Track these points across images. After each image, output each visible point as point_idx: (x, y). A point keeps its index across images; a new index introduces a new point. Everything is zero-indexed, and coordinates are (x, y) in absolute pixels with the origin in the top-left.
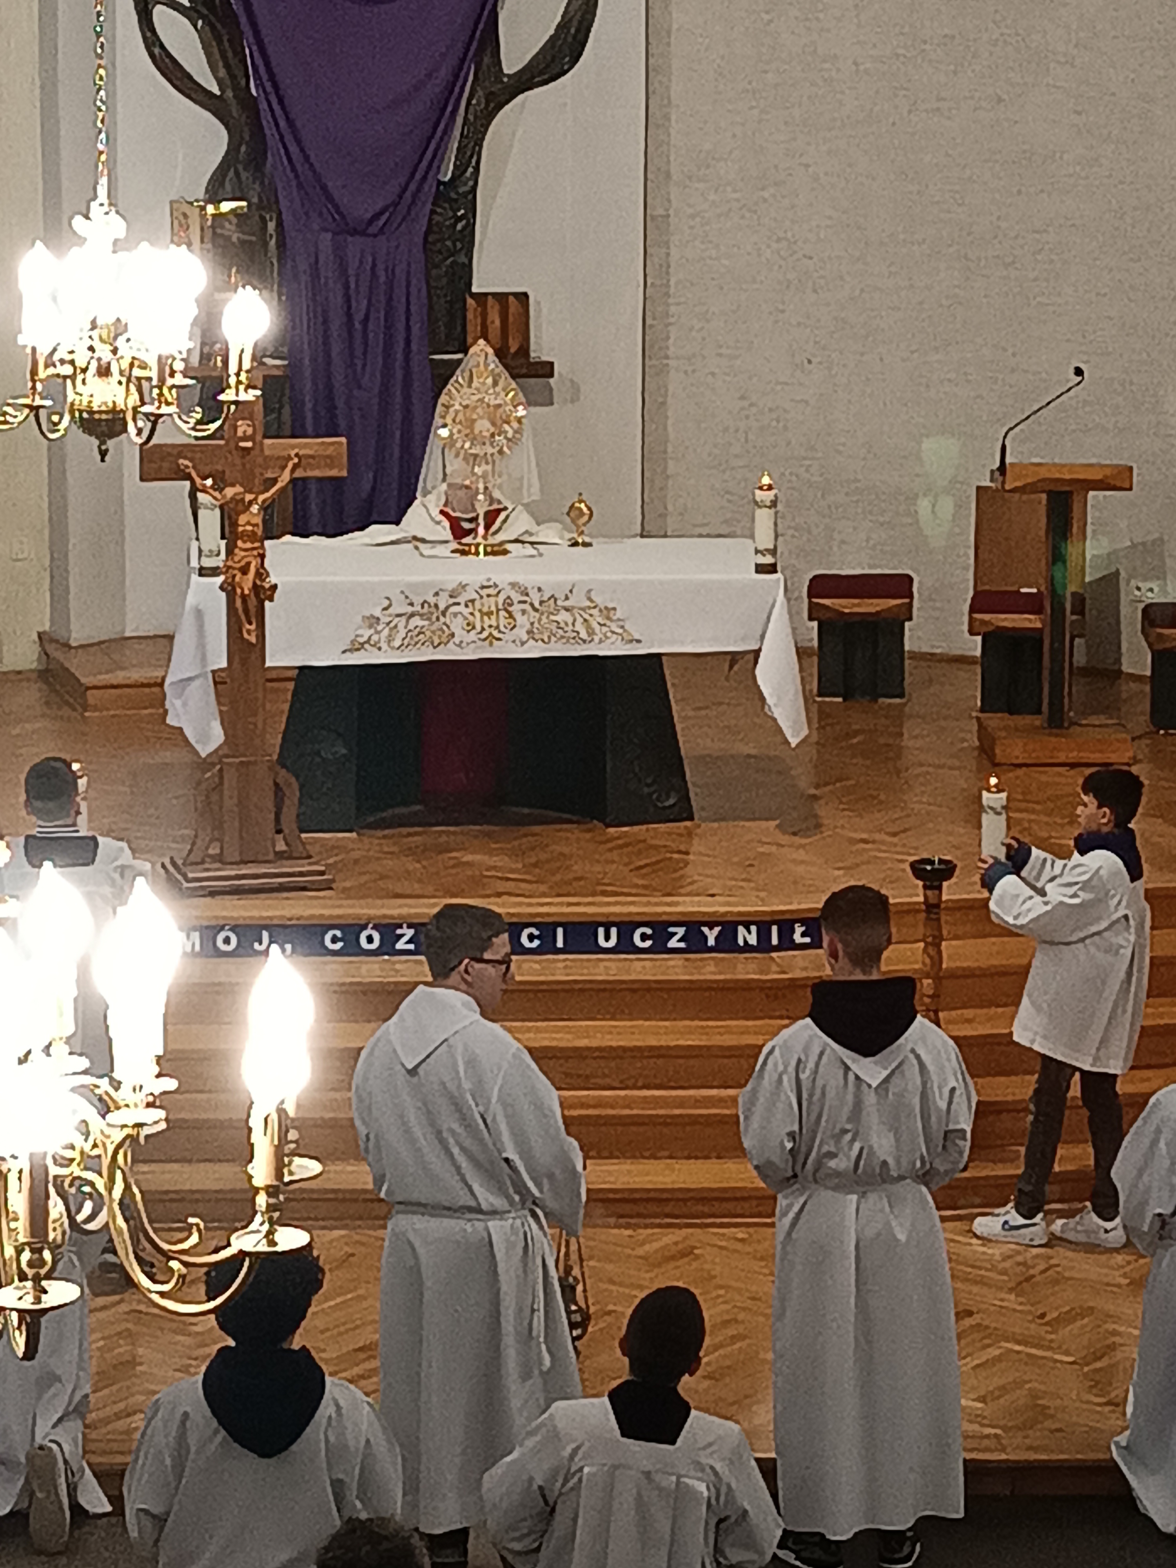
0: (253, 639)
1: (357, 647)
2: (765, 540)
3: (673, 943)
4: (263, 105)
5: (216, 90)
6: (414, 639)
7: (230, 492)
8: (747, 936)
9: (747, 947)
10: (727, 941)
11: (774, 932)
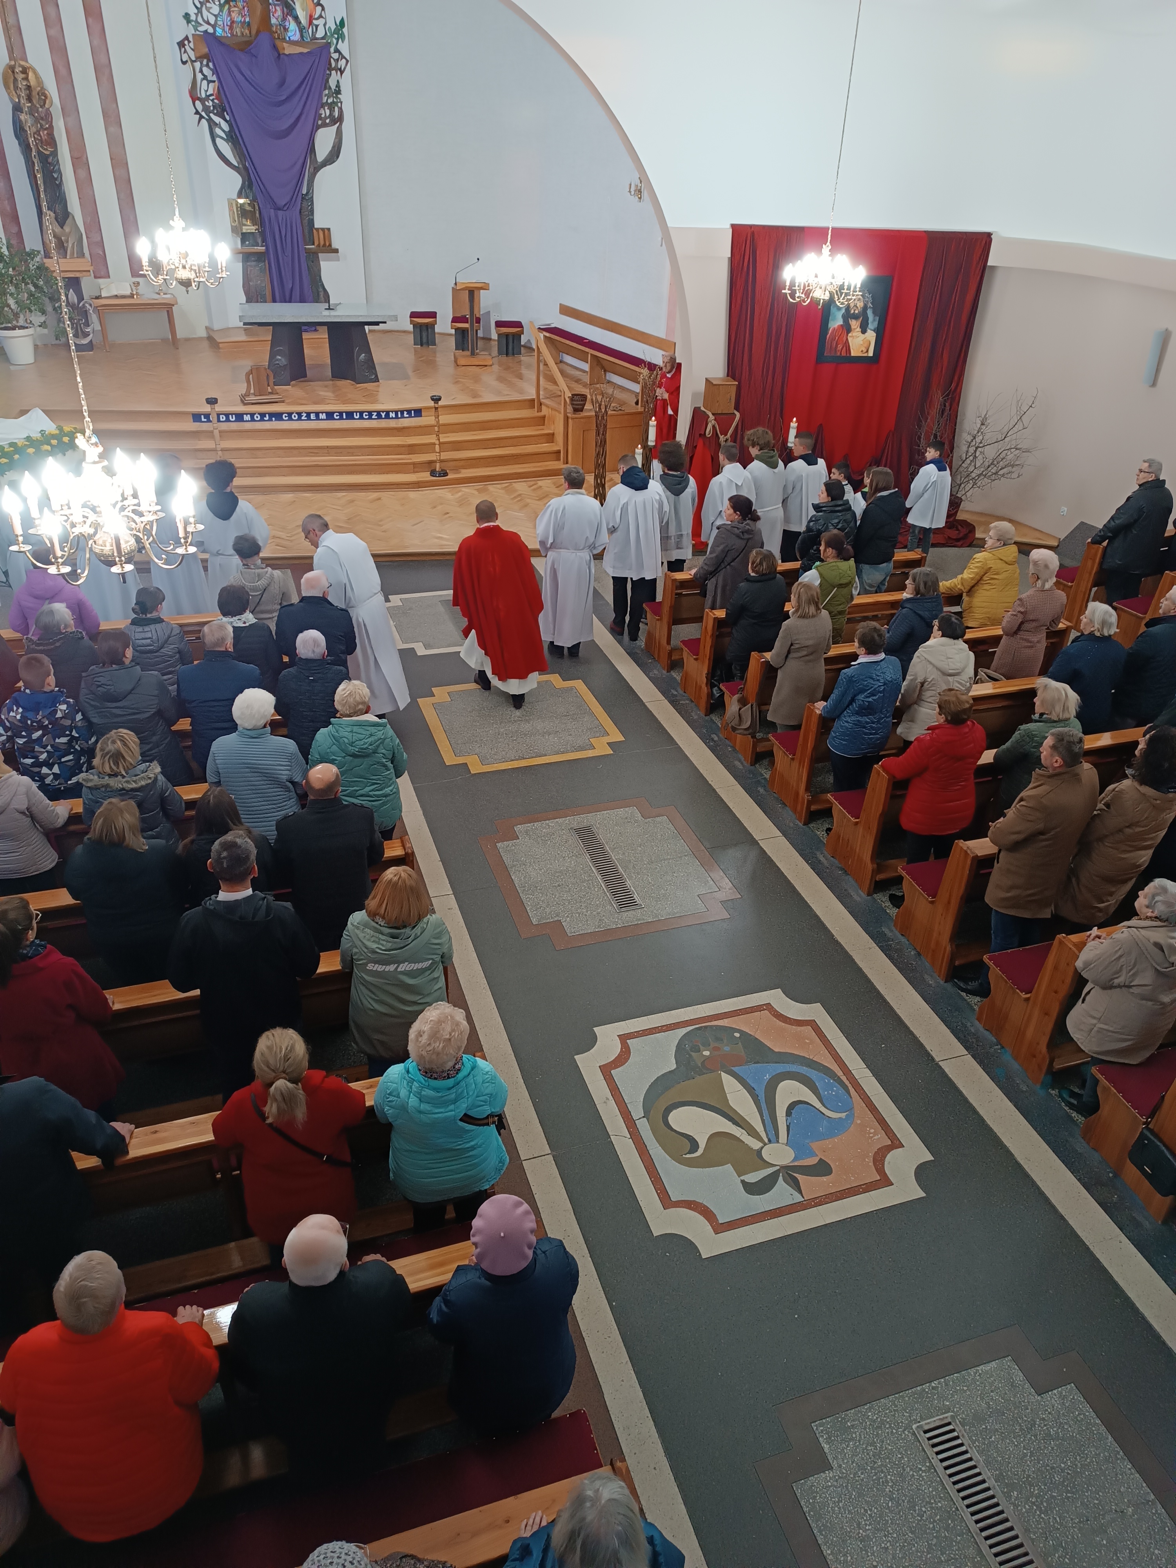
3: (373, 417)
4: (251, 172)
5: (237, 165)
8: (392, 415)
9: (392, 418)
10: (387, 416)
11: (399, 414)
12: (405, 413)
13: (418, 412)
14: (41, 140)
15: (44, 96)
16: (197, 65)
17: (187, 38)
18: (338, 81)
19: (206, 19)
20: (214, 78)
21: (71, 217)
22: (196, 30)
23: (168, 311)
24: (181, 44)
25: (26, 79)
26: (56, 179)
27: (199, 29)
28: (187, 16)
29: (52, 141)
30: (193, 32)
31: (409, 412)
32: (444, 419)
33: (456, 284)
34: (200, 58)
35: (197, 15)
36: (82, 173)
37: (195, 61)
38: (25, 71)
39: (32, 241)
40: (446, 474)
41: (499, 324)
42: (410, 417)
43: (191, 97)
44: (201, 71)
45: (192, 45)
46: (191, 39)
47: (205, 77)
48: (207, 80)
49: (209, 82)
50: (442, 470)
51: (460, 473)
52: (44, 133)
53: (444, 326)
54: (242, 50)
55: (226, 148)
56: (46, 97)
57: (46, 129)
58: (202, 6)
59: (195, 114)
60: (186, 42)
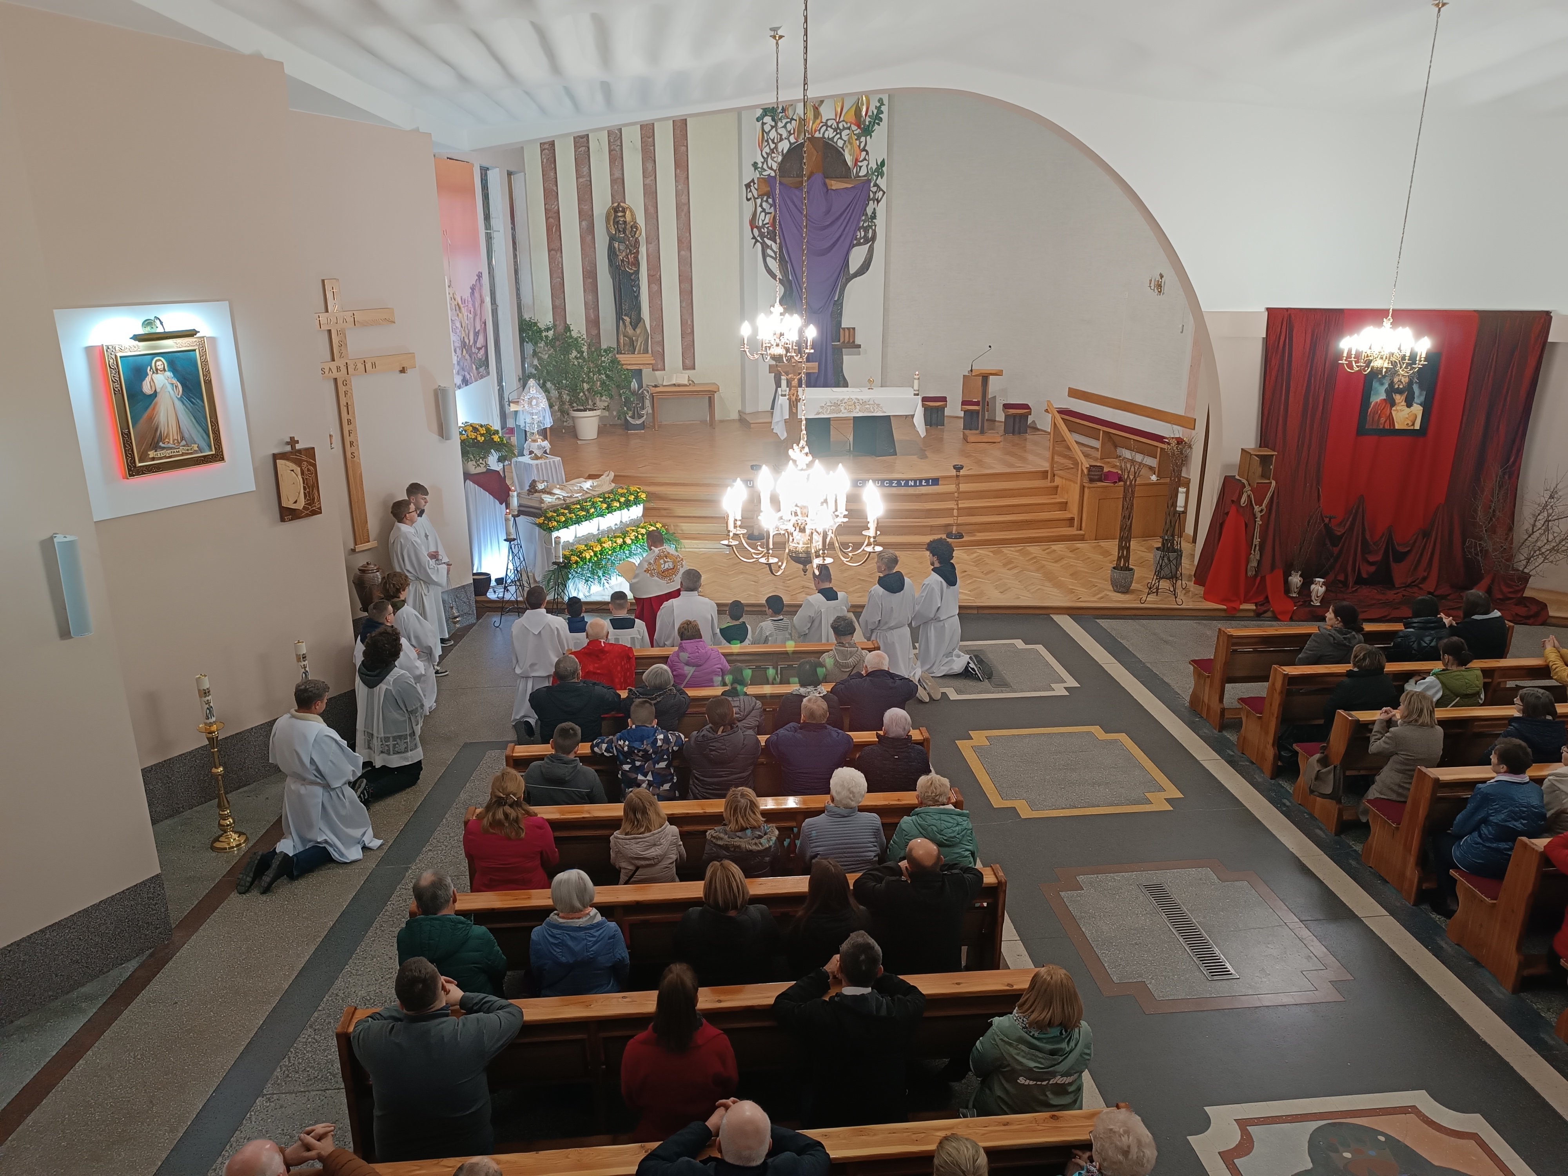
0: (795, 411)
1: (818, 413)
2: (916, 387)
3: (894, 485)
4: (793, 282)
5: (782, 277)
6: (832, 412)
7: (790, 376)
8: (911, 483)
9: (911, 486)
10: (907, 485)
11: (918, 482)
12: (924, 481)
13: (936, 481)
14: (628, 262)
15: (635, 226)
16: (759, 201)
17: (753, 181)
18: (874, 209)
19: (770, 166)
20: (772, 210)
21: (642, 321)
22: (761, 174)
23: (710, 398)
24: (748, 186)
25: (624, 216)
26: (635, 292)
27: (764, 173)
28: (755, 165)
29: (637, 263)
30: (758, 176)
31: (927, 481)
32: (963, 487)
33: (971, 371)
34: (761, 196)
35: (763, 163)
36: (655, 288)
37: (757, 198)
38: (624, 211)
39: (607, 340)
40: (961, 536)
41: (1006, 406)
42: (928, 485)
43: (751, 225)
44: (761, 206)
45: (756, 186)
46: (756, 182)
47: (764, 210)
48: (765, 212)
49: (766, 214)
50: (958, 533)
51: (975, 536)
52: (631, 258)
53: (954, 409)
54: (796, 188)
55: (774, 265)
56: (637, 229)
57: (634, 253)
58: (768, 157)
59: (752, 239)
60: (752, 184)
